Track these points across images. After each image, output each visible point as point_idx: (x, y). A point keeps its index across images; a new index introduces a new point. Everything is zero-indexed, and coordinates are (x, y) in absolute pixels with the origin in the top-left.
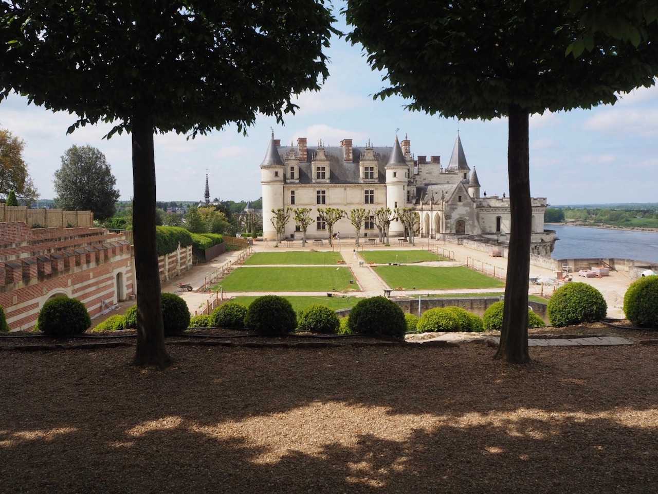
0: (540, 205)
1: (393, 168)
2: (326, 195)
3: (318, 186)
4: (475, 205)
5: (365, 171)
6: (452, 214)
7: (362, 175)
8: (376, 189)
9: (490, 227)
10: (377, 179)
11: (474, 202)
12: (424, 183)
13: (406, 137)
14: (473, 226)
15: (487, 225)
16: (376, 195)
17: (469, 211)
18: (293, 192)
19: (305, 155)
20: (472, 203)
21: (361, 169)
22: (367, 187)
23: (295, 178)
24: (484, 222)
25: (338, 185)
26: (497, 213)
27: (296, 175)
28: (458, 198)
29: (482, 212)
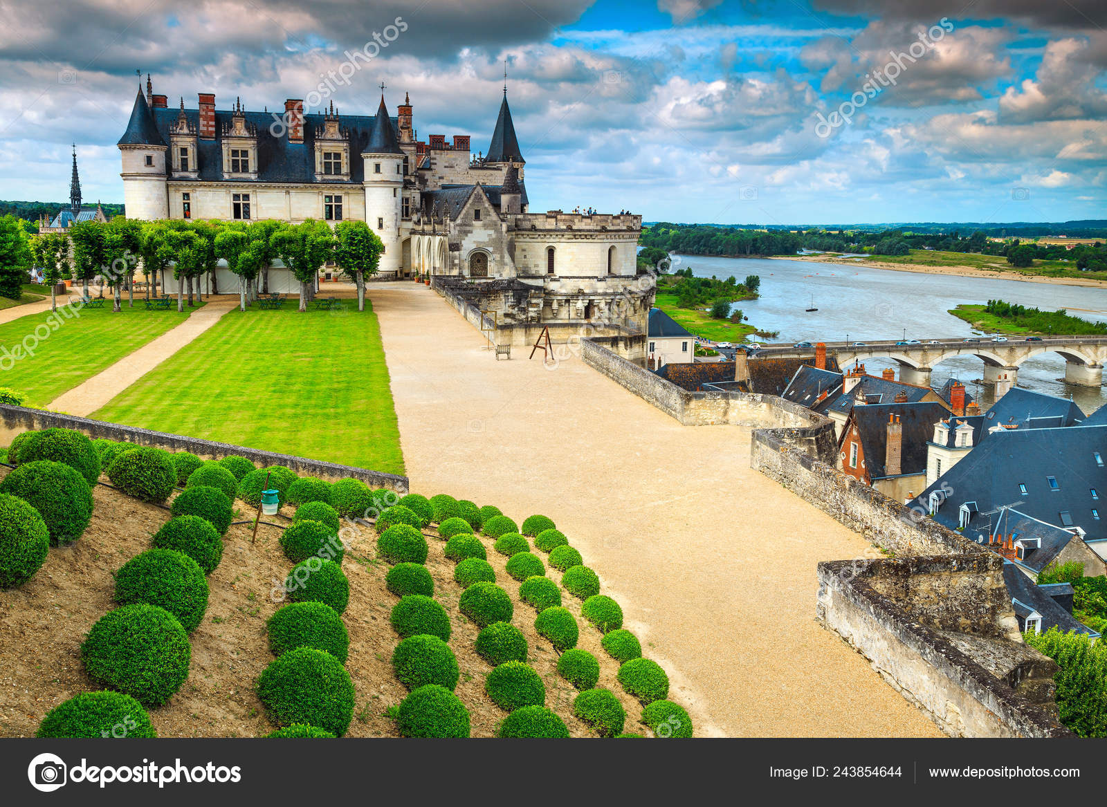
0: (625, 228)
1: (374, 157)
2: (252, 201)
3: (234, 186)
4: (504, 226)
5: (323, 161)
6: (463, 242)
7: (319, 168)
8: (347, 194)
9: (536, 266)
10: (347, 175)
11: (503, 220)
12: (440, 184)
13: (407, 100)
14: (502, 263)
15: (531, 262)
16: (345, 204)
17: (494, 236)
18: (186, 196)
19: (211, 126)
20: (499, 222)
21: (319, 157)
22: (329, 189)
23: (190, 169)
24: (525, 257)
25: (273, 184)
26: (547, 241)
27: (192, 164)
28: (473, 212)
29: (522, 240)
